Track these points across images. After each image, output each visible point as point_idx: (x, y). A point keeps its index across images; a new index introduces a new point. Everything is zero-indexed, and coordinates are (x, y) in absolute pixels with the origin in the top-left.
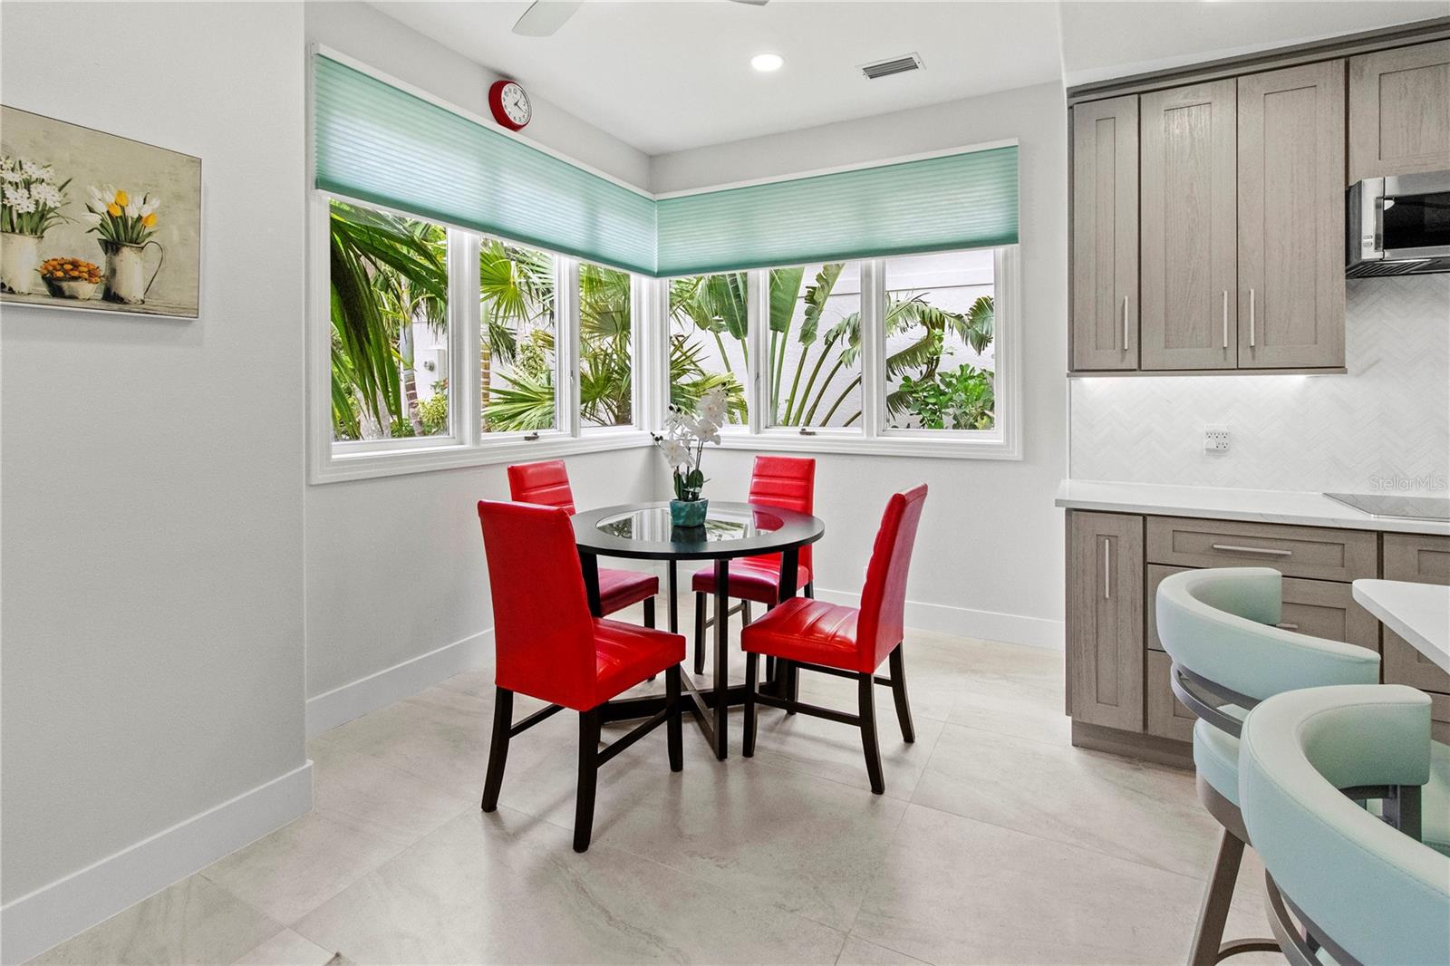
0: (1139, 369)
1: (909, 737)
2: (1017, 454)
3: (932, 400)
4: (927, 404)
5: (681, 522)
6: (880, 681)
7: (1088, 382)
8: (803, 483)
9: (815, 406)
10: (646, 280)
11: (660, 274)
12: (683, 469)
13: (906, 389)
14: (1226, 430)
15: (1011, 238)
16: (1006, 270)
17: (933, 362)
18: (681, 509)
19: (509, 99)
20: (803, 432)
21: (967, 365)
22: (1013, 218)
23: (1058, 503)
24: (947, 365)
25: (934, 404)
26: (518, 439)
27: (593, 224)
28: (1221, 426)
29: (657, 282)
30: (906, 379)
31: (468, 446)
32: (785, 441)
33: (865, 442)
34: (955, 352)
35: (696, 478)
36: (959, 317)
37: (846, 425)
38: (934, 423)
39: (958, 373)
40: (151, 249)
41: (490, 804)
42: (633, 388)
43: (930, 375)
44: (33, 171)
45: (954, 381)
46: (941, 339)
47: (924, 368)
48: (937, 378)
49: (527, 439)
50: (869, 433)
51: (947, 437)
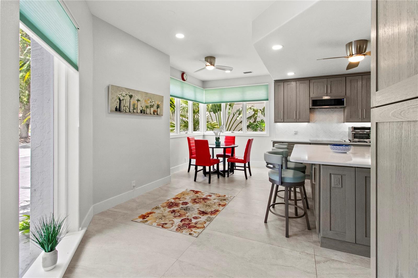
0: (284, 122)
1: (251, 175)
2: (268, 135)
3: (255, 127)
4: (254, 127)
5: (217, 145)
6: (247, 167)
7: (278, 124)
8: (233, 140)
9: (231, 128)
10: (202, 104)
11: (205, 103)
12: (217, 137)
13: (250, 125)
14: (297, 131)
15: (267, 100)
16: (267, 104)
17: (255, 119)
18: (217, 143)
19: (184, 76)
20: (232, 132)
21: (262, 120)
22: (268, 96)
23: (272, 141)
24: (258, 119)
25: (256, 128)
26: (184, 133)
27: (195, 95)
28: (296, 130)
29: (204, 104)
30: (250, 122)
31: (178, 134)
32: (229, 134)
33: (243, 134)
34: (260, 117)
35: (219, 138)
36: (261, 110)
37: (239, 131)
38: (256, 130)
39: (261, 121)
40: (160, 108)
41: (195, 180)
42: (200, 123)
43: (255, 122)
44: (153, 100)
45: (260, 123)
46: (257, 114)
47: (254, 120)
48: (256, 122)
49: (186, 133)
50: (244, 132)
51: (258, 133)
